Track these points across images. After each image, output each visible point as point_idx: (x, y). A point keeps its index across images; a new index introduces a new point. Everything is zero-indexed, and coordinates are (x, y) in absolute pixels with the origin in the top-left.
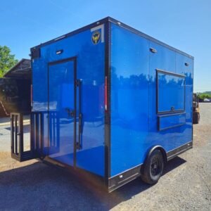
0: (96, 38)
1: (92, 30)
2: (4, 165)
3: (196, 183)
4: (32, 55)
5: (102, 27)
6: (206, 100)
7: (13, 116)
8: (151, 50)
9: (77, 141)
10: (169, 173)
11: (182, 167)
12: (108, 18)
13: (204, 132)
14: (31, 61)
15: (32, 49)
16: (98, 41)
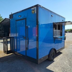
0: (33, 12)
1: (32, 9)
2: (1, 55)
3: (66, 60)
4: (10, 17)
5: (35, 8)
6: (68, 32)
7: (4, 38)
8: (52, 16)
9: (27, 47)
10: (57, 57)
11: (61, 55)
12: (37, 5)
13: (68, 43)
14: (10, 19)
15: (10, 15)
16: (34, 13)
